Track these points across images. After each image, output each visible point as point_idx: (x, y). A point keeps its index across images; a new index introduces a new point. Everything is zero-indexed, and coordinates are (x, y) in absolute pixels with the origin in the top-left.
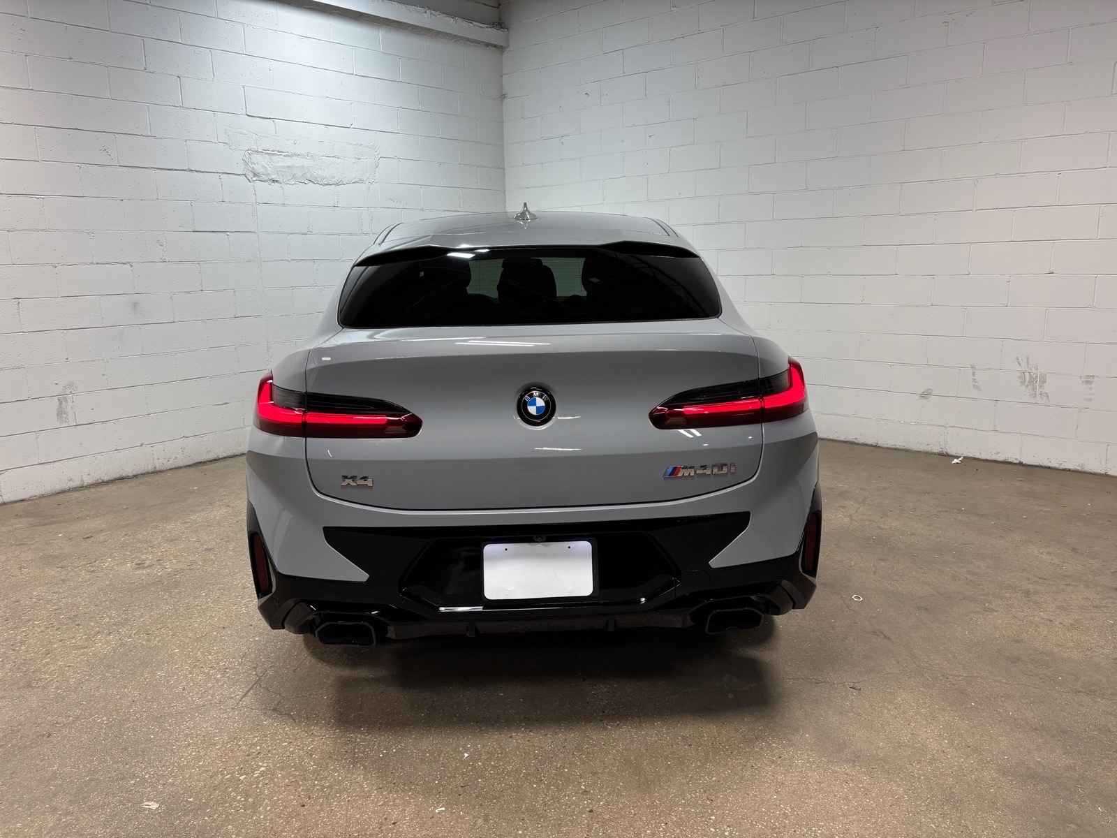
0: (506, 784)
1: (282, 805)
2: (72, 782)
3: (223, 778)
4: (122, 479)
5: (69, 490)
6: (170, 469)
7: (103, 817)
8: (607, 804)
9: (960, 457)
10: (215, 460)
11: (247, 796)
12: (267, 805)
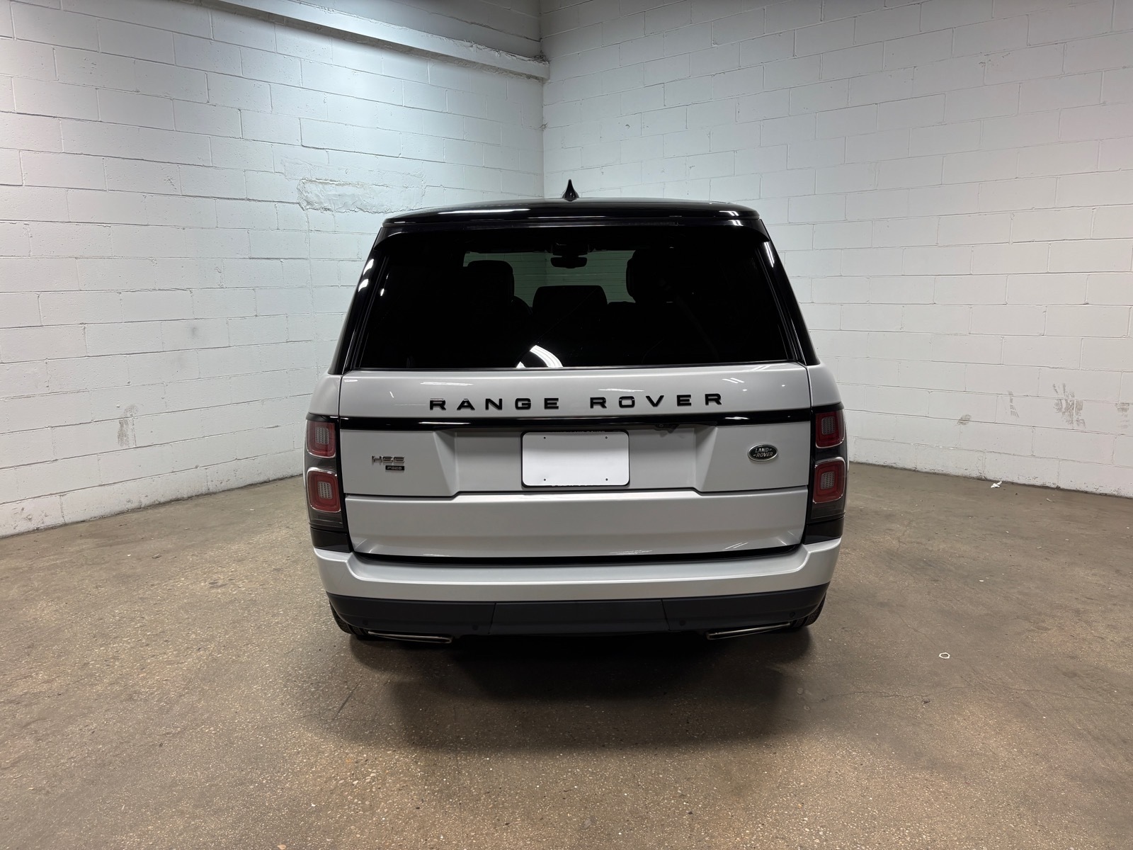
0: (606, 789)
1: (398, 808)
2: (193, 787)
3: (337, 783)
4: (177, 500)
5: (128, 511)
6: (223, 491)
7: (230, 820)
8: (705, 807)
9: (998, 482)
10: (265, 482)
11: (363, 800)
12: (383, 808)
